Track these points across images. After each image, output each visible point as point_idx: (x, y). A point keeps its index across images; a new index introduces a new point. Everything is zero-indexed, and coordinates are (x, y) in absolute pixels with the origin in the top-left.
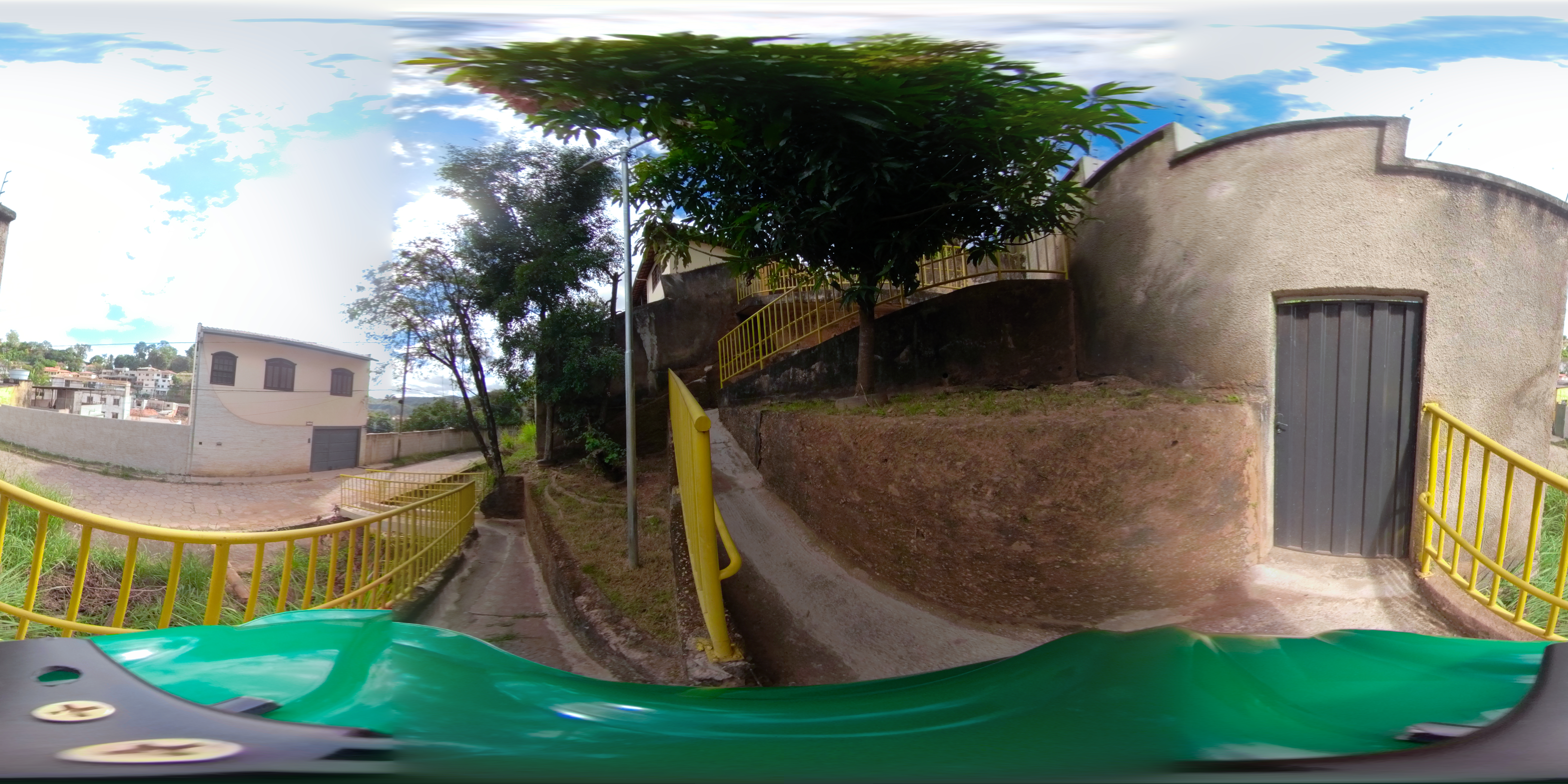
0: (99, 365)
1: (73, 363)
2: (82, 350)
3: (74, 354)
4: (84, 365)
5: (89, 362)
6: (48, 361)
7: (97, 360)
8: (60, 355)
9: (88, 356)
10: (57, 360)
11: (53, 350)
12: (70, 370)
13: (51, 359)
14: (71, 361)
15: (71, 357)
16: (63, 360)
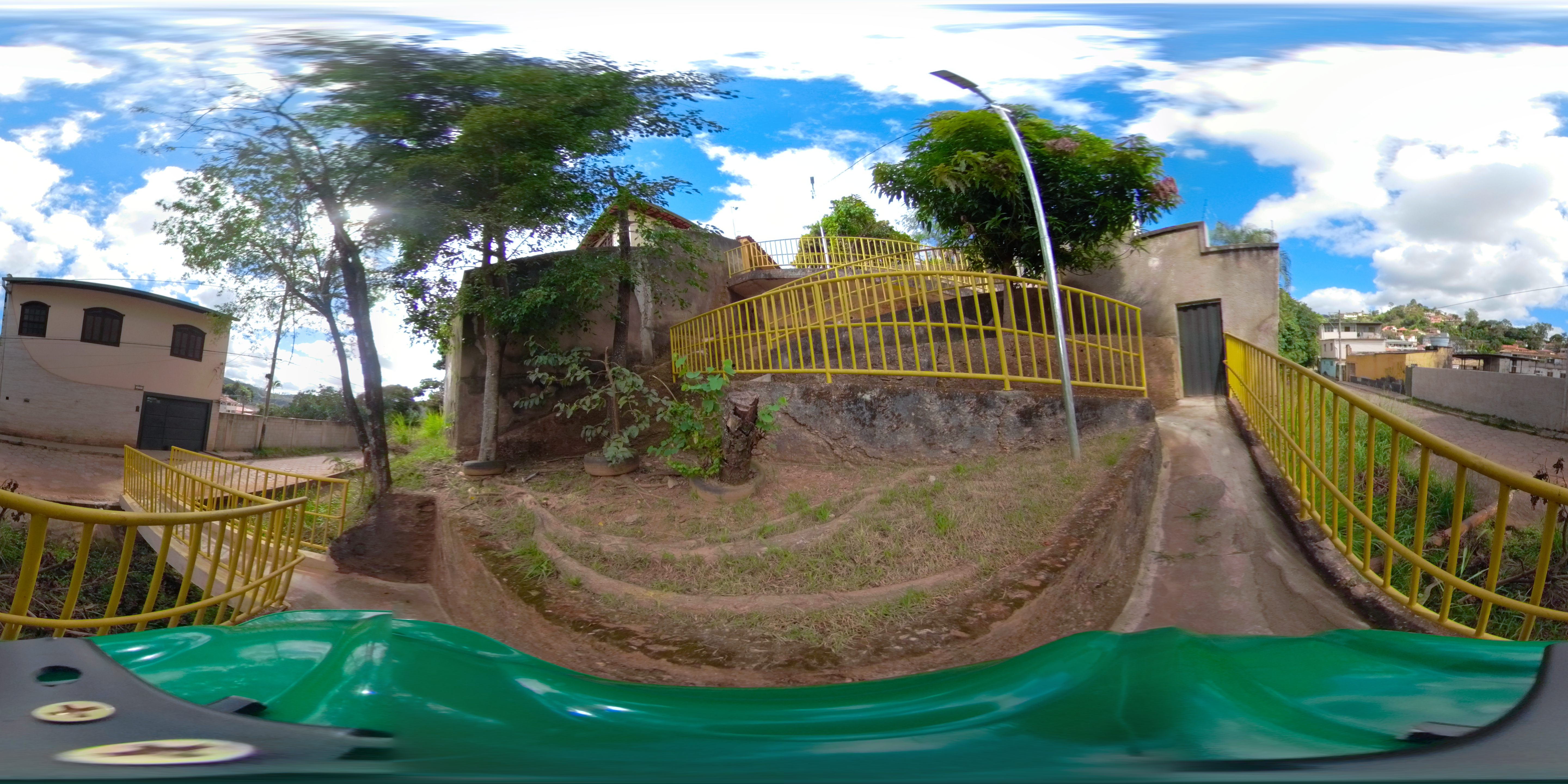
0: (1558, 344)
1: (1533, 341)
2: (1542, 329)
3: (1534, 333)
4: (1544, 344)
5: (1548, 340)
6: (1506, 340)
7: (1557, 338)
8: (1519, 334)
9: (1550, 334)
10: (1517, 338)
11: (1512, 329)
12: (1529, 348)
13: (1510, 337)
14: (1530, 339)
15: (1531, 335)
16: (1522, 339)
